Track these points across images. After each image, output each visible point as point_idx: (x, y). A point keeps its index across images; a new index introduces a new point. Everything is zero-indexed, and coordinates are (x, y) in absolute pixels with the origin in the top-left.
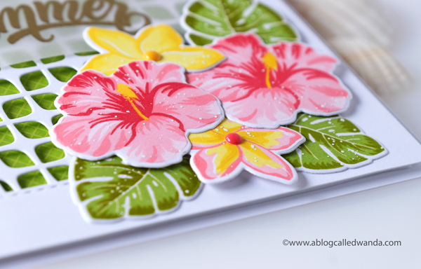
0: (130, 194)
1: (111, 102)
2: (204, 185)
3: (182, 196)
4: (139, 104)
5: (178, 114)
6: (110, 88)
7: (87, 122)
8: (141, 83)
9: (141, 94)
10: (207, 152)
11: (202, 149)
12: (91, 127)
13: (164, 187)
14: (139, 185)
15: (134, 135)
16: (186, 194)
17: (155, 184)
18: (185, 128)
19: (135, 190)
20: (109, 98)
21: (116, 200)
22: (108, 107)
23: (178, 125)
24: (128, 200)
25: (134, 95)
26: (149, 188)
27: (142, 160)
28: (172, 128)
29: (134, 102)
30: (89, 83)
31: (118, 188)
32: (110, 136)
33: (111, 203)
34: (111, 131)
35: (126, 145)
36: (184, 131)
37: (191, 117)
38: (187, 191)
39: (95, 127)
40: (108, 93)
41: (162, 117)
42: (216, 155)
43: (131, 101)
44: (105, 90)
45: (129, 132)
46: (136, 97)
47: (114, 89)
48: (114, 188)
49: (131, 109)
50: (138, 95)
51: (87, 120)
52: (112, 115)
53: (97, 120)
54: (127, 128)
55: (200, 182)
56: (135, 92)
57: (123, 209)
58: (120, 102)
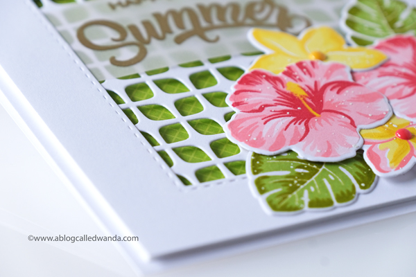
0: (307, 187)
1: (282, 100)
2: (378, 177)
3: (358, 189)
4: (310, 101)
5: (348, 111)
6: (280, 87)
7: (260, 118)
8: (309, 81)
9: (310, 92)
10: (379, 146)
11: (374, 144)
12: (265, 123)
13: (340, 180)
14: (316, 179)
15: (307, 131)
16: (362, 188)
17: (332, 178)
18: (356, 123)
19: (312, 183)
20: (279, 95)
21: (295, 193)
22: (279, 104)
23: (349, 121)
24: (306, 193)
25: (303, 93)
26: (326, 181)
27: (317, 154)
28: (343, 124)
29: (304, 99)
30: (259, 81)
31: (296, 182)
32: (284, 132)
33: (290, 196)
34: (285, 127)
35: (301, 140)
36: (356, 127)
37: (361, 114)
38: (363, 185)
39: (268, 123)
40: (278, 91)
41: (333, 114)
42: (389, 150)
43: (301, 99)
44: (275, 88)
45: (302, 128)
46: (306, 94)
47: (284, 87)
48: (292, 182)
49: (302, 106)
50: (307, 92)
51: (260, 116)
52: (284, 112)
53: (270, 116)
54: (300, 124)
55: (375, 175)
56: (304, 90)
57: (302, 202)
58: (291, 99)
